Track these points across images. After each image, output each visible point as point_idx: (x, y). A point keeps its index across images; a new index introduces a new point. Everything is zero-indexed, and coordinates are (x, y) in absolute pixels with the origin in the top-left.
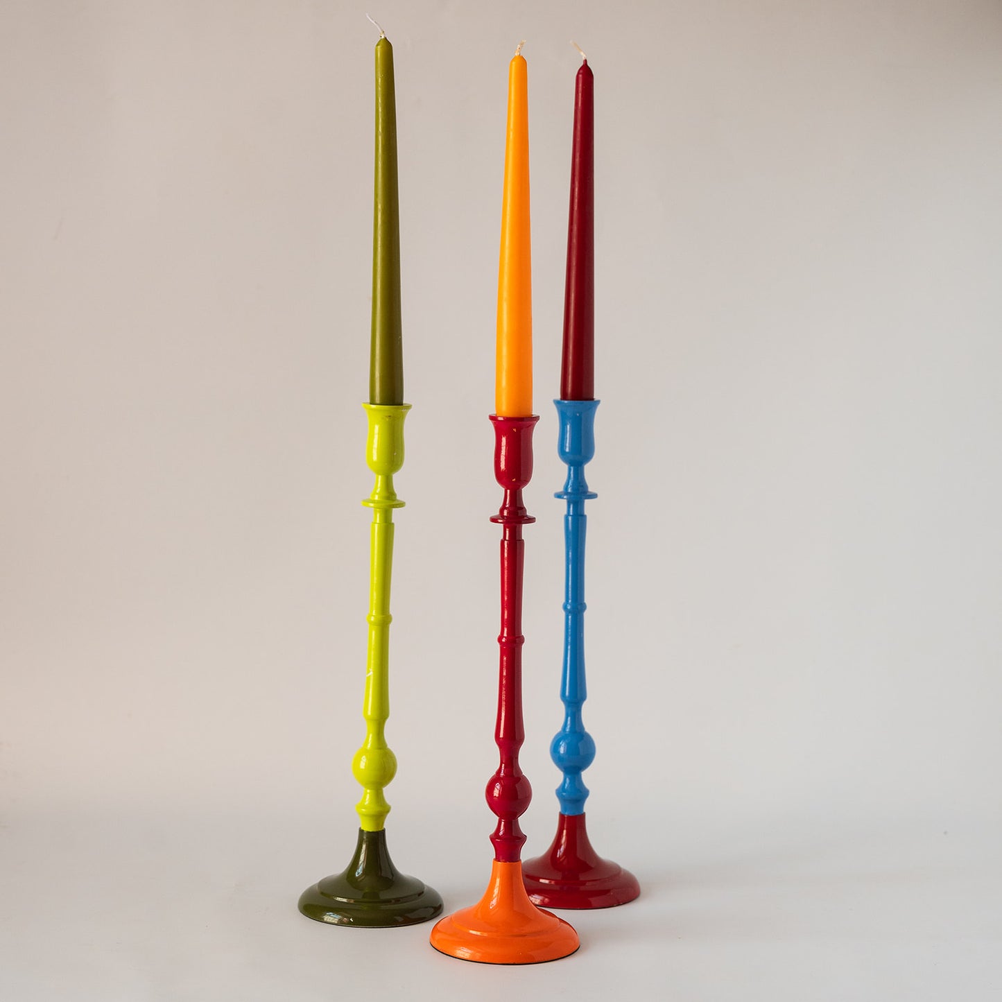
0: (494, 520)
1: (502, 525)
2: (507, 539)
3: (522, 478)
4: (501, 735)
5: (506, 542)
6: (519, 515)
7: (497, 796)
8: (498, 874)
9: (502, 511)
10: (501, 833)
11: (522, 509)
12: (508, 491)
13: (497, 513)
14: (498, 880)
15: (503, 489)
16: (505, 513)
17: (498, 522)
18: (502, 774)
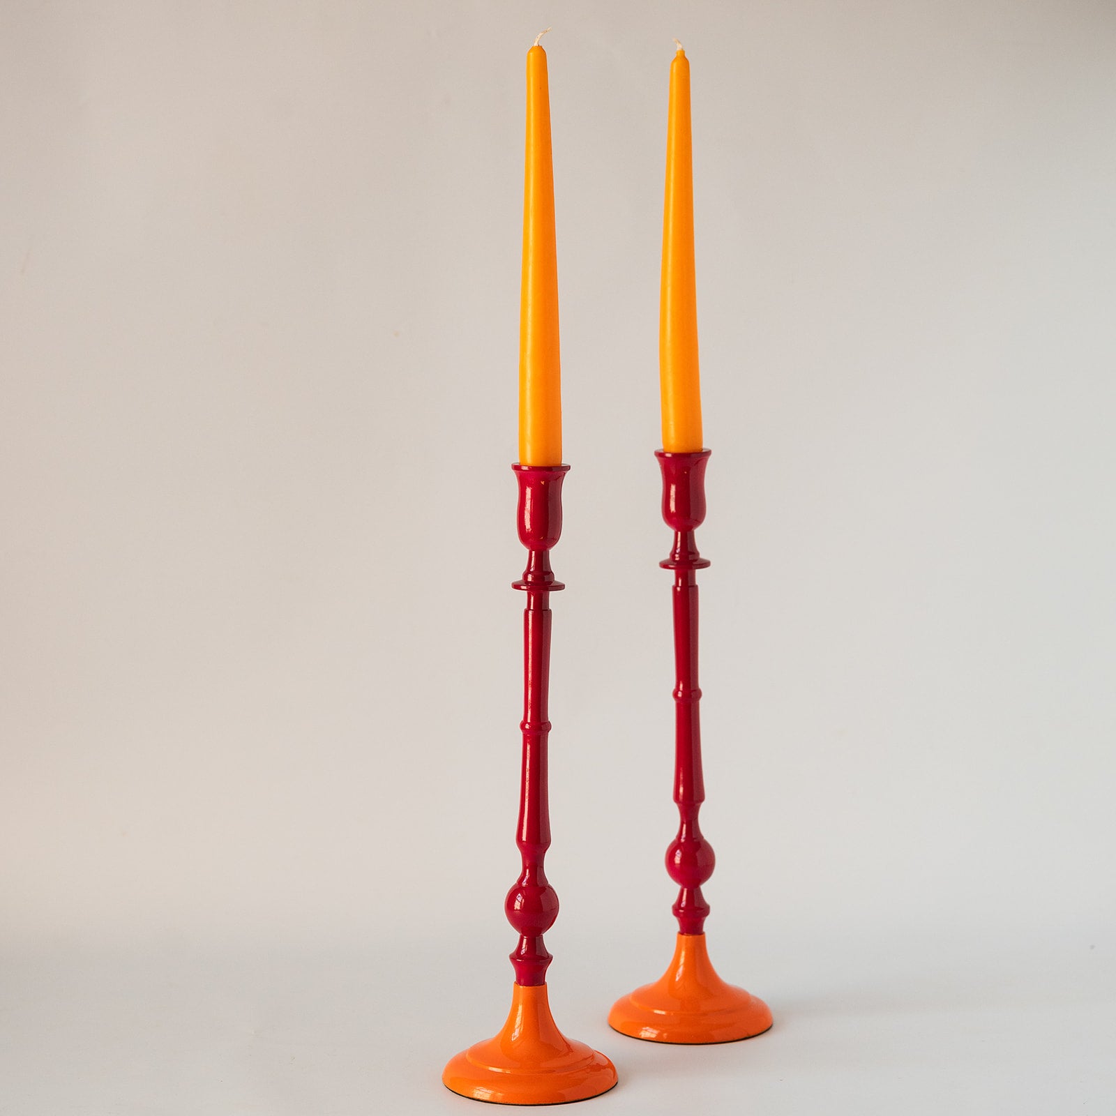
0: (517, 586)
1: (526, 592)
2: (532, 608)
3: (549, 536)
4: (524, 839)
5: (530, 613)
6: (546, 580)
7: (519, 908)
8: (521, 1000)
9: (525, 576)
10: (523, 951)
11: (550, 573)
12: (533, 552)
13: (520, 578)
14: (520, 1008)
15: (528, 550)
16: (530, 578)
17: (521, 589)
18: (524, 884)
